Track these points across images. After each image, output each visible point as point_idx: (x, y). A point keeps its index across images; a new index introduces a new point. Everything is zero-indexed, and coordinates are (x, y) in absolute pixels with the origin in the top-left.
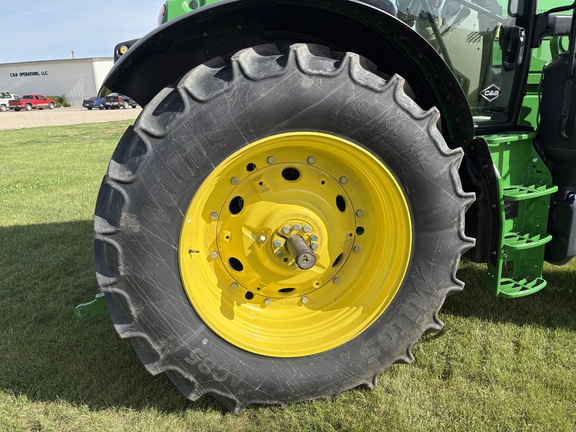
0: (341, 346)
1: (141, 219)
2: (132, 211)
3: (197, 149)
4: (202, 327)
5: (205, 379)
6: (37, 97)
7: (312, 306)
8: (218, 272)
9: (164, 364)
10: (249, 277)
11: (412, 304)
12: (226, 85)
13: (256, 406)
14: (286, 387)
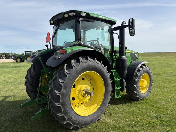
1: (65, 90)
4: (73, 111)
9: (67, 121)
10: (76, 101)
12: (79, 64)
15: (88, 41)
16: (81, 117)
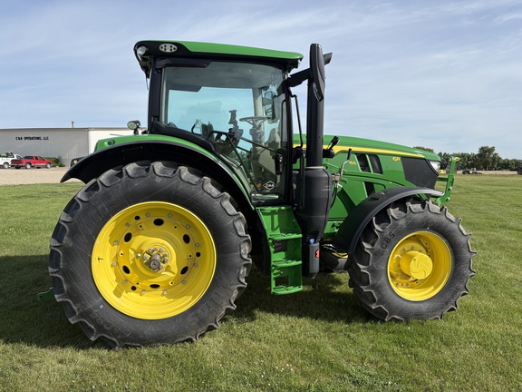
0: (178, 315)
1: (73, 240)
2: (69, 236)
3: (104, 208)
4: (101, 299)
5: (100, 328)
6: (37, 158)
7: (169, 296)
8: (116, 273)
9: (78, 318)
10: (133, 277)
11: (216, 293)
12: (119, 180)
13: (127, 347)
14: (144, 335)
15: (241, 120)
16: (124, 317)
